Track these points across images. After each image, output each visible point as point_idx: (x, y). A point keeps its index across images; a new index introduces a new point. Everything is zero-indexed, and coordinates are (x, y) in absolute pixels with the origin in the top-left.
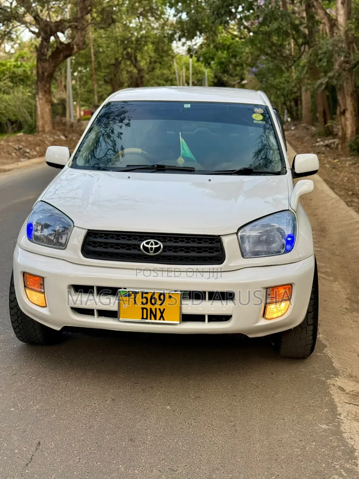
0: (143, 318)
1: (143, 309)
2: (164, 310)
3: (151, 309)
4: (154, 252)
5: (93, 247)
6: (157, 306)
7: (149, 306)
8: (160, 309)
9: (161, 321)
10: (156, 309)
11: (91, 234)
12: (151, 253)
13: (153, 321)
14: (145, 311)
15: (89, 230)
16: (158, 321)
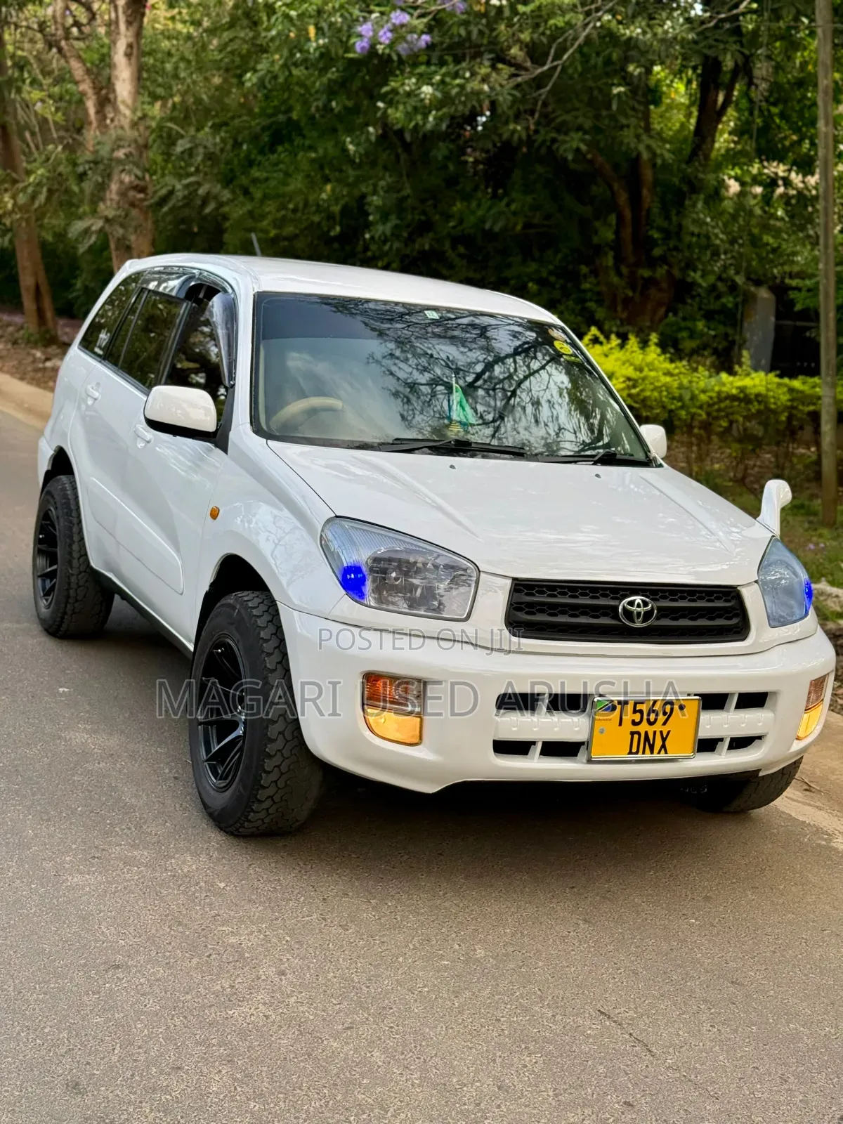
0: (630, 753)
1: (632, 733)
2: (669, 732)
3: (646, 733)
4: (644, 621)
5: (527, 613)
6: (658, 727)
7: (644, 727)
8: (661, 732)
9: (663, 755)
10: (655, 732)
11: (520, 586)
12: (638, 624)
13: (648, 756)
14: (636, 737)
15: (514, 579)
16: (655, 756)
